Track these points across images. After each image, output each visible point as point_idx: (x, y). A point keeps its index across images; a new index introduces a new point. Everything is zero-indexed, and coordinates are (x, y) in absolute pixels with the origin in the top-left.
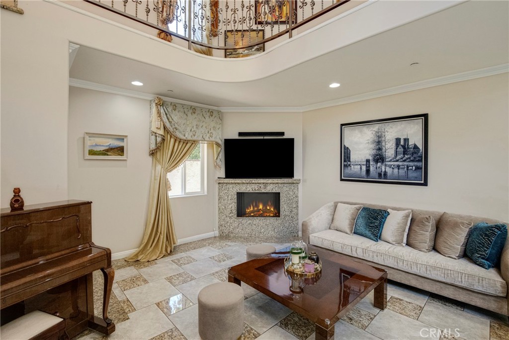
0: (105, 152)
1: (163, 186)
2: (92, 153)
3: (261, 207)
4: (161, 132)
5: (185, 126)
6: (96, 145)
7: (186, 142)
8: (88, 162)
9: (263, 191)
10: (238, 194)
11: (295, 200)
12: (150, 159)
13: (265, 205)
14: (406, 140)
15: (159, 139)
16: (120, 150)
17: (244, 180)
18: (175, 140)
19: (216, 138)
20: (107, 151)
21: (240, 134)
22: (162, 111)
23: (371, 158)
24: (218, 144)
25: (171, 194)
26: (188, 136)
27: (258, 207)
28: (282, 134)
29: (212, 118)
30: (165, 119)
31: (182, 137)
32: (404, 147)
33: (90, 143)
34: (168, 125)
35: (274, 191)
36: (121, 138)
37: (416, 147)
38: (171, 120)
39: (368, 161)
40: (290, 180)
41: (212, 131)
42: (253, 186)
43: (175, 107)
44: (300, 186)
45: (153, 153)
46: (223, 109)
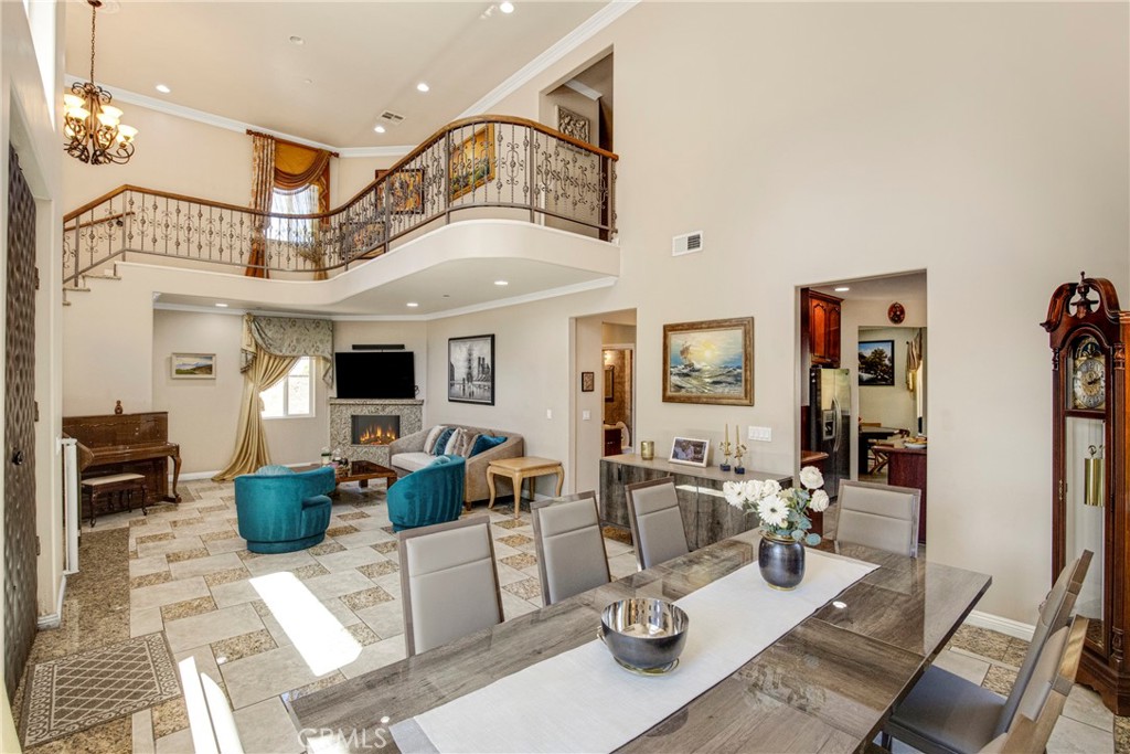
0: (192, 372)
1: (255, 405)
2: (179, 372)
3: (379, 434)
4: (252, 349)
5: (284, 341)
6: (184, 365)
7: (284, 358)
8: (175, 381)
9: (381, 414)
10: (353, 417)
11: (417, 424)
12: (242, 377)
13: (384, 432)
14: (483, 358)
15: (250, 357)
16: (209, 369)
17: (357, 401)
18: (270, 358)
19: (323, 352)
20: (194, 369)
21: (354, 347)
22: (253, 327)
23: (465, 377)
24: (325, 359)
25: (265, 415)
26: (285, 352)
27: (375, 433)
28: (402, 347)
29: (318, 330)
30: (257, 335)
31: (278, 353)
32: (482, 366)
33: (177, 362)
34: (260, 341)
35: (393, 414)
36: (210, 357)
38: (263, 335)
40: (410, 401)
41: (318, 344)
42: (370, 408)
43: (268, 320)
44: (424, 407)
45: (244, 371)
46: (334, 318)
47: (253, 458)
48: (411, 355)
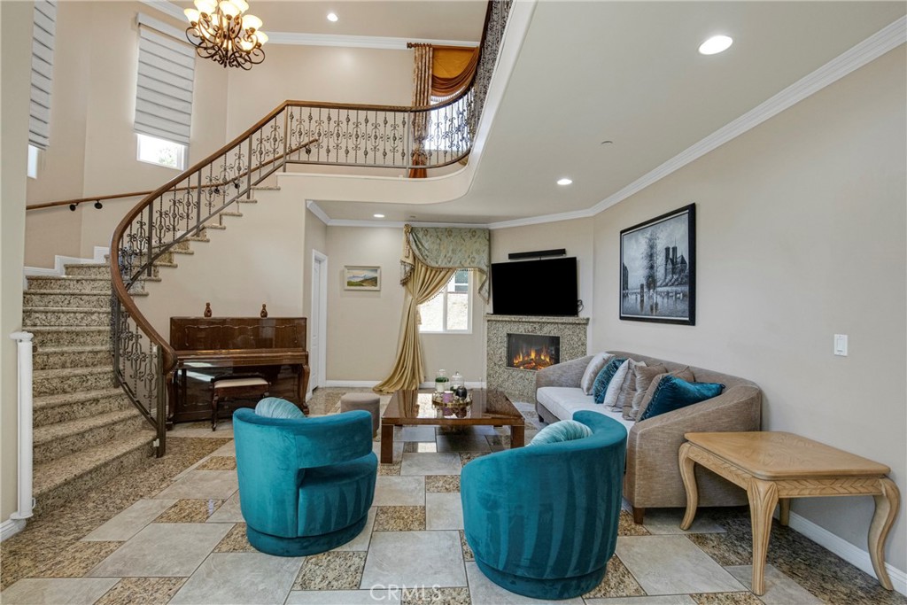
0: (360, 284)
2: (350, 284)
3: (533, 356)
4: (410, 261)
5: (438, 253)
6: (354, 277)
7: (439, 270)
8: (347, 292)
9: (539, 333)
10: (509, 335)
11: (581, 348)
12: (403, 289)
13: (538, 353)
14: (675, 249)
15: (408, 269)
16: (374, 281)
17: (513, 318)
18: (427, 269)
19: (479, 263)
20: (362, 282)
21: (511, 256)
22: (411, 238)
23: (644, 282)
24: (481, 271)
26: (442, 263)
27: (529, 355)
28: (563, 252)
29: (474, 239)
30: (414, 247)
31: (434, 264)
32: (672, 261)
33: (349, 275)
34: (417, 252)
35: (552, 335)
36: (375, 269)
37: (683, 261)
38: (420, 247)
39: (642, 286)
40: (571, 319)
41: (474, 254)
42: (526, 326)
43: (426, 231)
44: (589, 328)
45: (405, 283)
46: (493, 226)
47: (408, 372)
48: (573, 261)
